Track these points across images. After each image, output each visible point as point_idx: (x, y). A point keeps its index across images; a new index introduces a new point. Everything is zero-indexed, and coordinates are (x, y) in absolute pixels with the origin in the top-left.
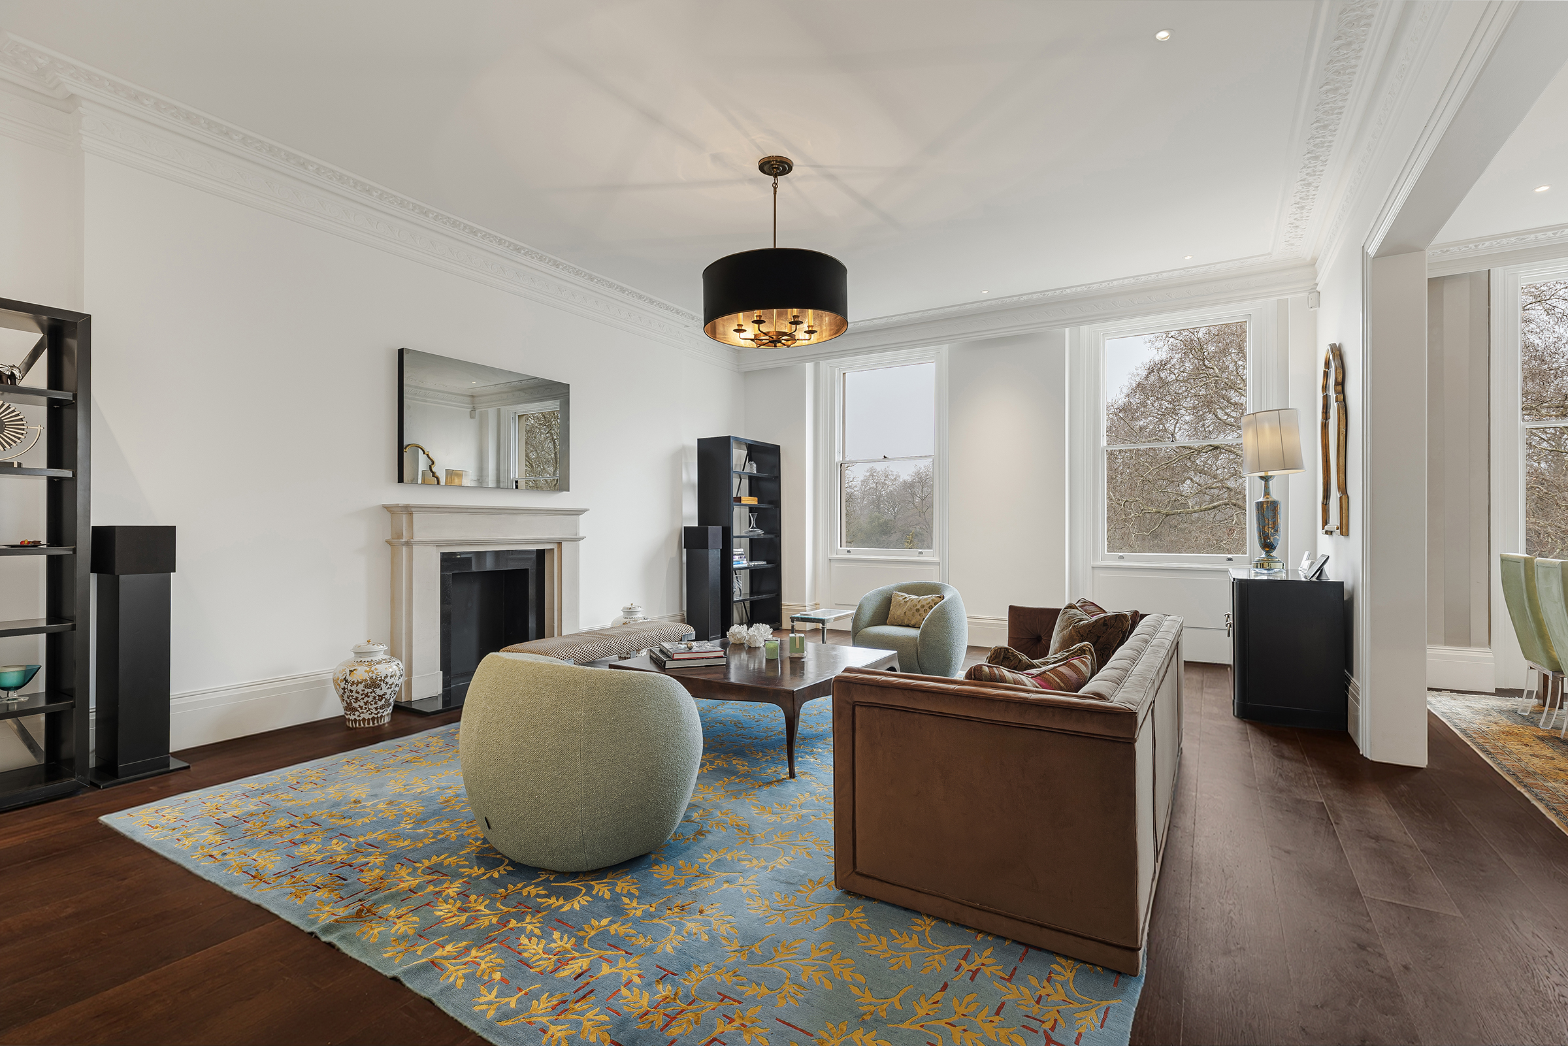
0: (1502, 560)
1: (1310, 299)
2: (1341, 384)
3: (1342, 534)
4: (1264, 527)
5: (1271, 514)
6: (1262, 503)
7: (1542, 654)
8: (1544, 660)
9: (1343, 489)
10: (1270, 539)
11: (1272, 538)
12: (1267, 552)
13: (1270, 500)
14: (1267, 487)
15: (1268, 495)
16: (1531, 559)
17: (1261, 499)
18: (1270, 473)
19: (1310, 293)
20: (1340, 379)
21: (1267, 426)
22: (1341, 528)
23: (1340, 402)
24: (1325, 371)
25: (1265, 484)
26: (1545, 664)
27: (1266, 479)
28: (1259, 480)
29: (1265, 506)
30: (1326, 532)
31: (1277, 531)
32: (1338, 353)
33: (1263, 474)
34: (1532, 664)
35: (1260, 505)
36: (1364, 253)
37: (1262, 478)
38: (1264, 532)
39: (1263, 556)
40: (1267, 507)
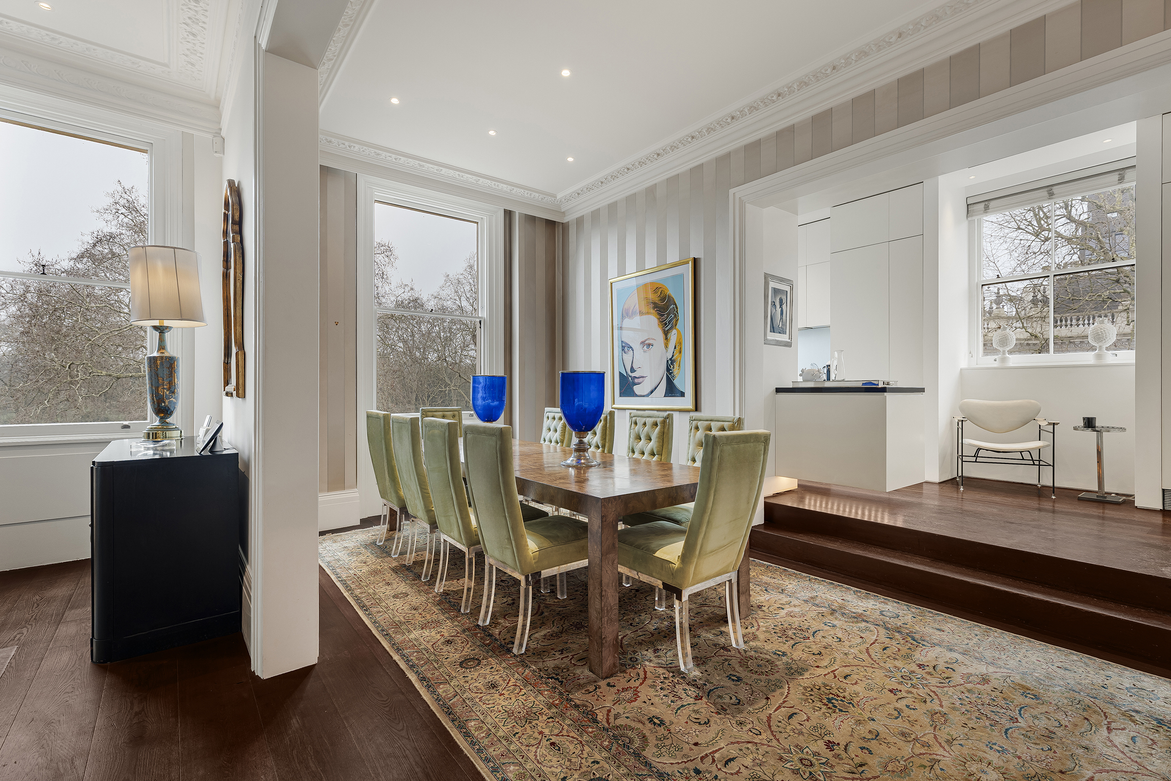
0: (368, 417)
1: (214, 143)
2: (239, 223)
3: (238, 396)
4: (157, 388)
5: (166, 372)
6: (155, 358)
7: (393, 495)
8: (395, 500)
9: (241, 346)
10: (164, 403)
11: (167, 401)
12: (161, 418)
13: (166, 354)
14: (162, 341)
15: (164, 349)
16: (388, 415)
17: (155, 354)
18: (166, 323)
19: (215, 136)
20: (237, 218)
21: (160, 265)
22: (237, 388)
23: (237, 243)
24: (225, 213)
25: (160, 336)
26: (395, 502)
27: (161, 330)
28: (152, 329)
29: (159, 362)
30: (227, 394)
31: (173, 392)
32: (236, 190)
33: (156, 323)
34: (385, 502)
35: (152, 361)
36: (257, 45)
37: (156, 328)
38: (157, 394)
39: (157, 423)
40: (162, 364)
